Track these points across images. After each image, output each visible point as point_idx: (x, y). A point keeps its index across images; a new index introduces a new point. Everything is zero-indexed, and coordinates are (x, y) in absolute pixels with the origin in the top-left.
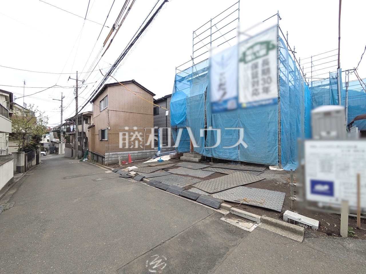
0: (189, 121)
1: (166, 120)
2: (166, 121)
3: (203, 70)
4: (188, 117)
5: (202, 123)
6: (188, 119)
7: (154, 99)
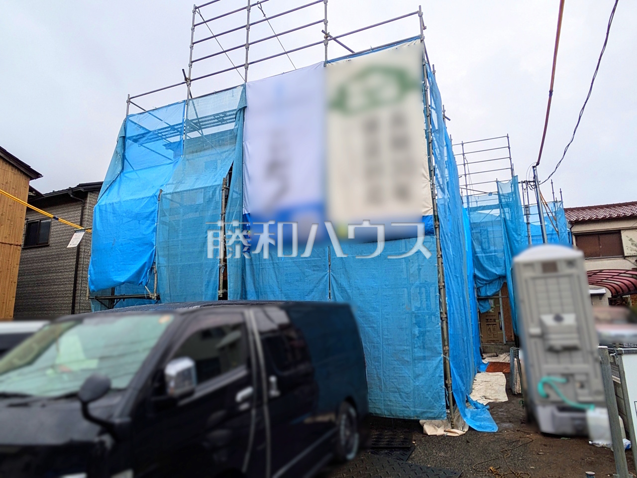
0: (164, 273)
1: (77, 267)
2: (76, 271)
3: (220, 119)
4: (161, 261)
5: (208, 282)
6: (159, 267)
7: (31, 189)
